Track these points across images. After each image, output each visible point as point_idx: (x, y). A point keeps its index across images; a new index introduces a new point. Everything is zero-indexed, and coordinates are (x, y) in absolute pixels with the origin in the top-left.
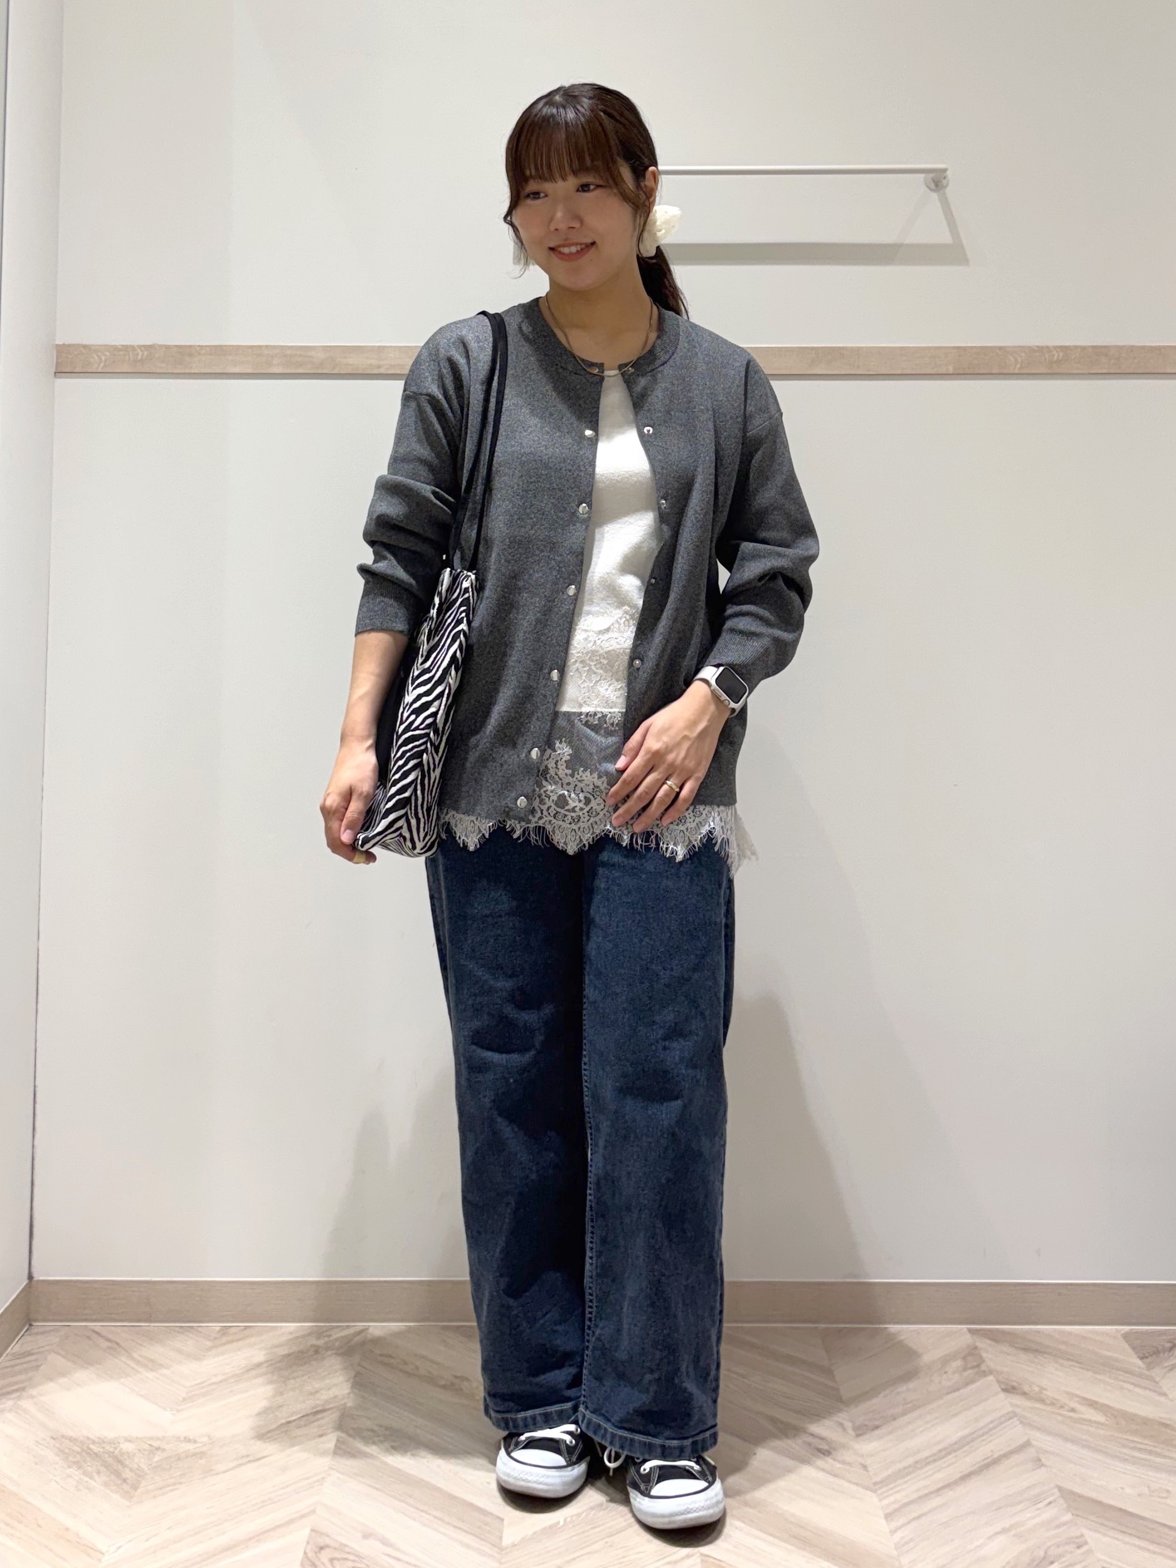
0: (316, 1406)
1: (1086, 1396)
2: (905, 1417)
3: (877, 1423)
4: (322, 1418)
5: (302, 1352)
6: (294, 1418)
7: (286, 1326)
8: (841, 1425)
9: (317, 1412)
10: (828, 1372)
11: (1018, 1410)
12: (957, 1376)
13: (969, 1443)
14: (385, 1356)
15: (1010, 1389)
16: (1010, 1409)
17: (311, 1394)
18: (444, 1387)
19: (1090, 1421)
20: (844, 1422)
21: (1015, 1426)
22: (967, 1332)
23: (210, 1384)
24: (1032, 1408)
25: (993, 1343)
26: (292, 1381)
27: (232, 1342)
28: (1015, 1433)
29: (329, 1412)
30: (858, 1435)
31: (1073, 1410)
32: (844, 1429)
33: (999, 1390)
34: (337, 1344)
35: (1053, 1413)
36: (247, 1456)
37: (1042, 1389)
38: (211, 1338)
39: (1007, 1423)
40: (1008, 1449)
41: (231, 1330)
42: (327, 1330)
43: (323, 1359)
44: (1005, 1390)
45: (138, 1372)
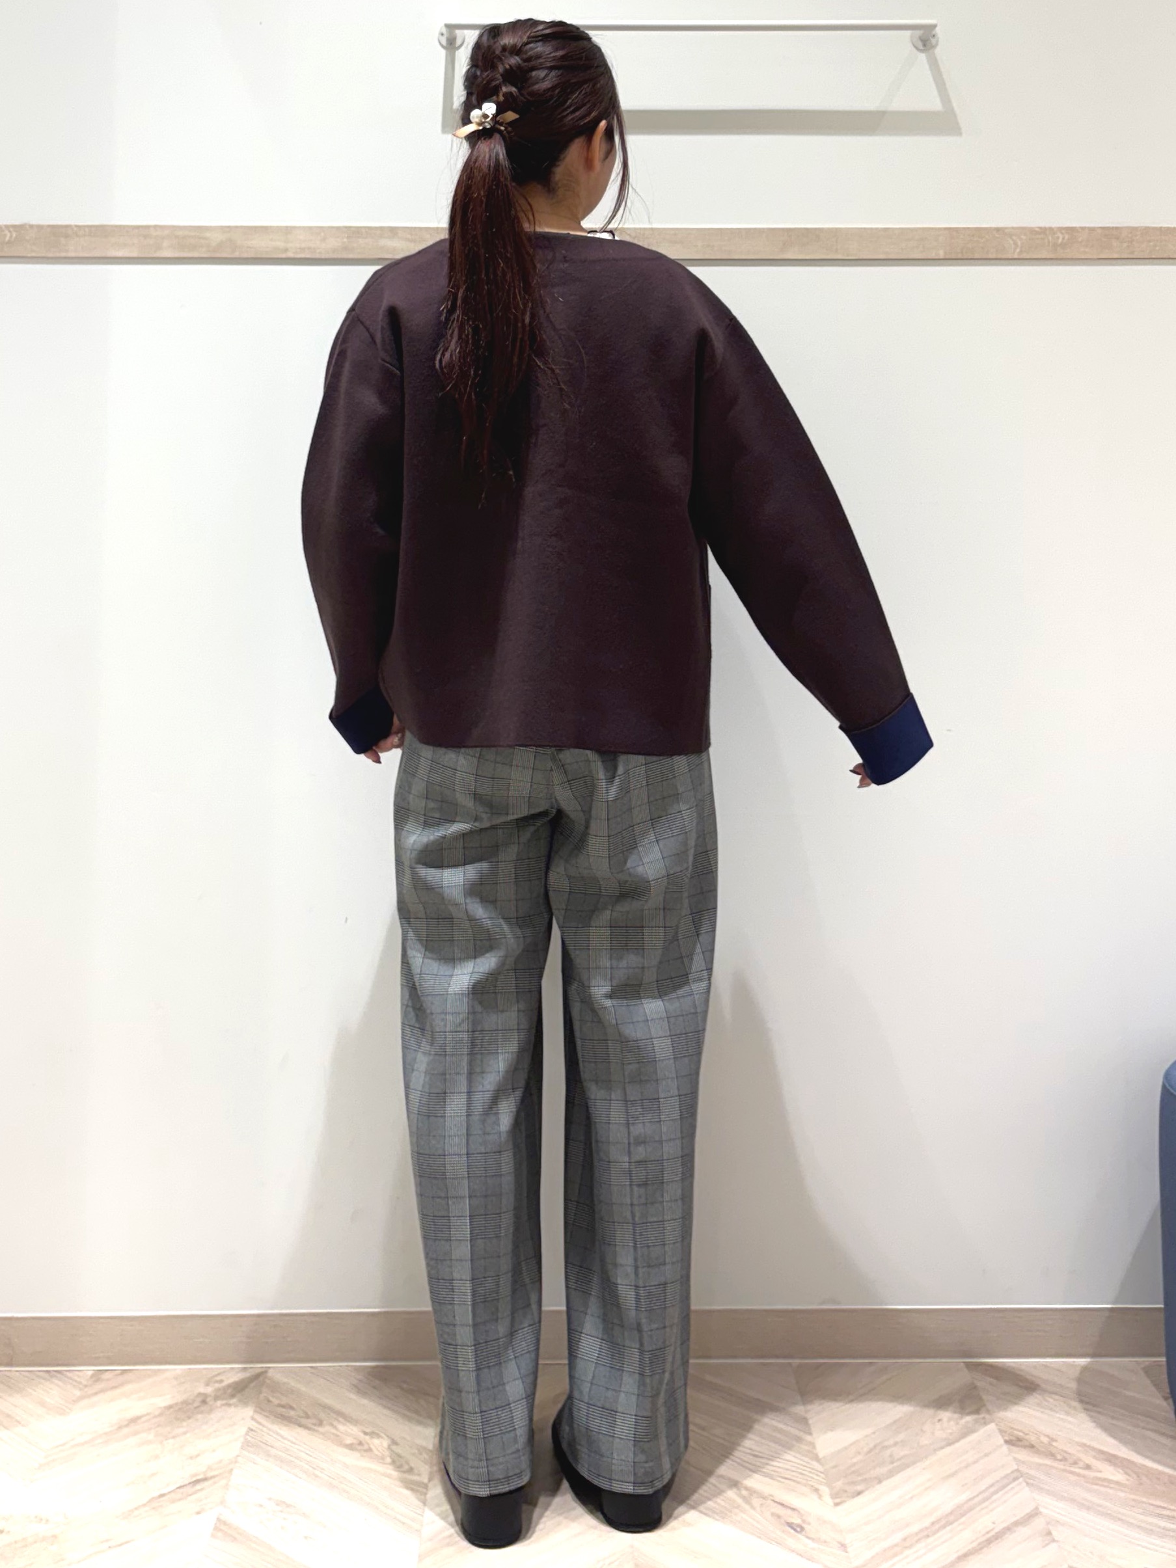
0: (196, 1475)
1: (1105, 1449)
3: (859, 1488)
4: (202, 1489)
5: (183, 1402)
6: (170, 1490)
7: (167, 1370)
8: (817, 1490)
9: (198, 1481)
10: (803, 1421)
11: (1021, 1469)
12: (952, 1423)
13: (967, 1512)
14: (283, 1406)
15: (1015, 1442)
16: (1016, 1467)
17: (191, 1458)
18: (350, 1447)
19: (1110, 1481)
20: (820, 1487)
21: (1021, 1490)
22: (964, 1368)
23: (73, 1447)
24: (1040, 1465)
25: (994, 1381)
26: (171, 1441)
27: (103, 1391)
28: (1019, 1499)
29: (213, 1480)
30: (837, 1504)
31: (1088, 1467)
32: (820, 1497)
33: (1002, 1441)
34: (229, 1391)
35: (1064, 1470)
36: (107, 1541)
37: (1051, 1439)
38: (81, 1386)
39: (1011, 1486)
40: (1015, 1519)
41: (106, 1376)
42: (219, 1374)
43: (211, 1411)
44: (1006, 1441)
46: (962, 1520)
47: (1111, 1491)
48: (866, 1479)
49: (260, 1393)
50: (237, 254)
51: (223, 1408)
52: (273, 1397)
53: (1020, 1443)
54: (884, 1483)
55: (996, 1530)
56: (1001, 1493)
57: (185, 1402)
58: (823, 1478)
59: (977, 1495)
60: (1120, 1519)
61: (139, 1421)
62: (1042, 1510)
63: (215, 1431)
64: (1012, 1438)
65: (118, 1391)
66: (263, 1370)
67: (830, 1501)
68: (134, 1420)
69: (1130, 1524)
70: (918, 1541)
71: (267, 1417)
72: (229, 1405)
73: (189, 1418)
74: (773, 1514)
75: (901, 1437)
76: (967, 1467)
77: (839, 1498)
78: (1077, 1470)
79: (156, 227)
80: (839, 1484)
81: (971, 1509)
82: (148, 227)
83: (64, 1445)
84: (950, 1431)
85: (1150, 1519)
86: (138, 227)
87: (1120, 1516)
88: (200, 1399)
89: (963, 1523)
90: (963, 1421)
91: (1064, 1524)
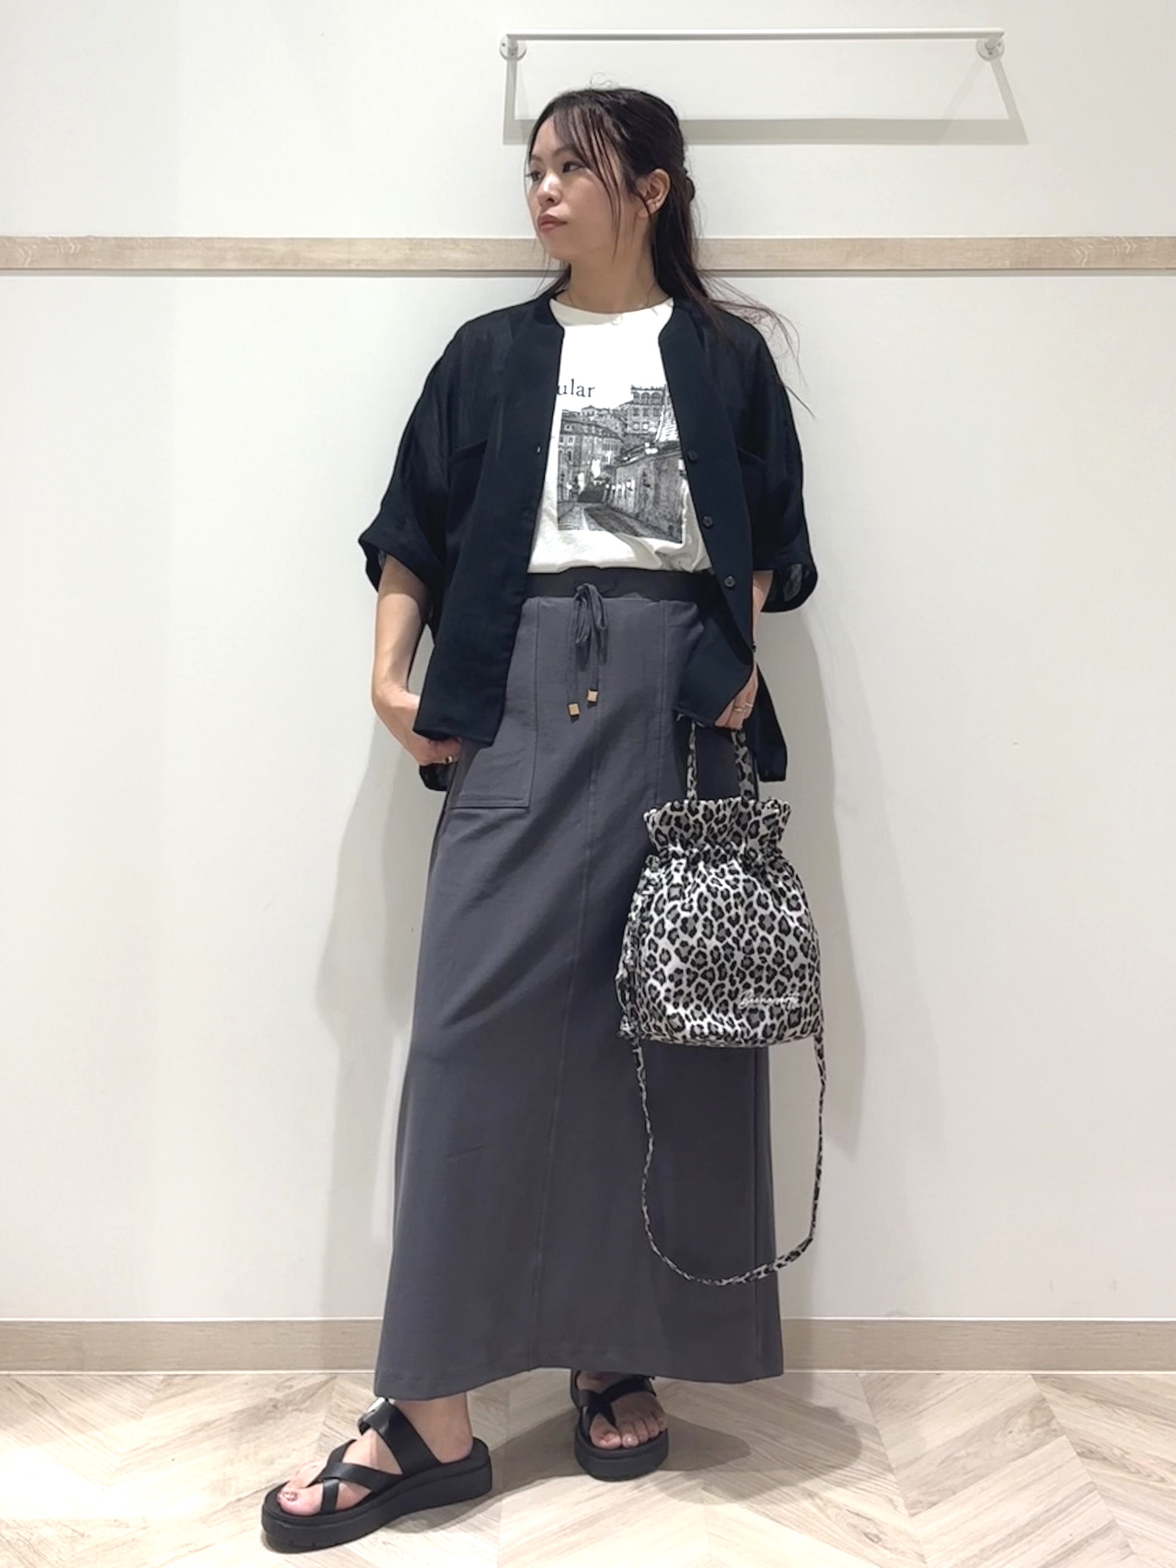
2: (966, 1491)
3: (933, 1499)
5: (254, 1407)
6: (247, 1495)
7: (240, 1375)
8: (891, 1501)
10: (874, 1432)
11: (1095, 1481)
12: (1024, 1435)
13: (1043, 1525)
15: (1087, 1454)
16: (1089, 1480)
17: (266, 1463)
20: (894, 1498)
21: (1096, 1503)
22: (1032, 1381)
23: (148, 1451)
24: (1114, 1478)
25: (1065, 1394)
26: (245, 1446)
27: (173, 1396)
28: (1094, 1512)
30: (912, 1515)
31: (1163, 1480)
32: (895, 1507)
33: (1075, 1454)
34: (299, 1397)
35: (1141, 1484)
36: (188, 1545)
37: (1128, 1453)
38: (152, 1390)
39: (1086, 1498)
40: (1092, 1530)
41: (177, 1380)
42: (289, 1380)
43: (282, 1418)
44: (1078, 1454)
45: (63, 1432)
46: (1041, 1531)
48: (939, 1491)
49: (329, 1399)
50: (300, 267)
51: (295, 1413)
52: (343, 1402)
53: (1093, 1456)
54: (957, 1495)
55: (1074, 1543)
56: (1077, 1504)
57: (257, 1408)
58: (896, 1488)
59: (1051, 1509)
61: (212, 1426)
62: (1119, 1522)
63: (287, 1437)
64: (1084, 1450)
65: (189, 1395)
66: (334, 1375)
67: (905, 1512)
68: (208, 1424)
71: (339, 1422)
72: (301, 1411)
73: (262, 1423)
74: (848, 1524)
75: (970, 1450)
76: (1040, 1479)
77: (914, 1508)
78: (1151, 1483)
79: (219, 239)
80: (914, 1495)
81: (1048, 1521)
82: (211, 239)
83: (138, 1449)
84: (1020, 1443)
86: (202, 239)
88: (271, 1404)
89: (1040, 1535)
90: (1033, 1434)
91: (1143, 1537)
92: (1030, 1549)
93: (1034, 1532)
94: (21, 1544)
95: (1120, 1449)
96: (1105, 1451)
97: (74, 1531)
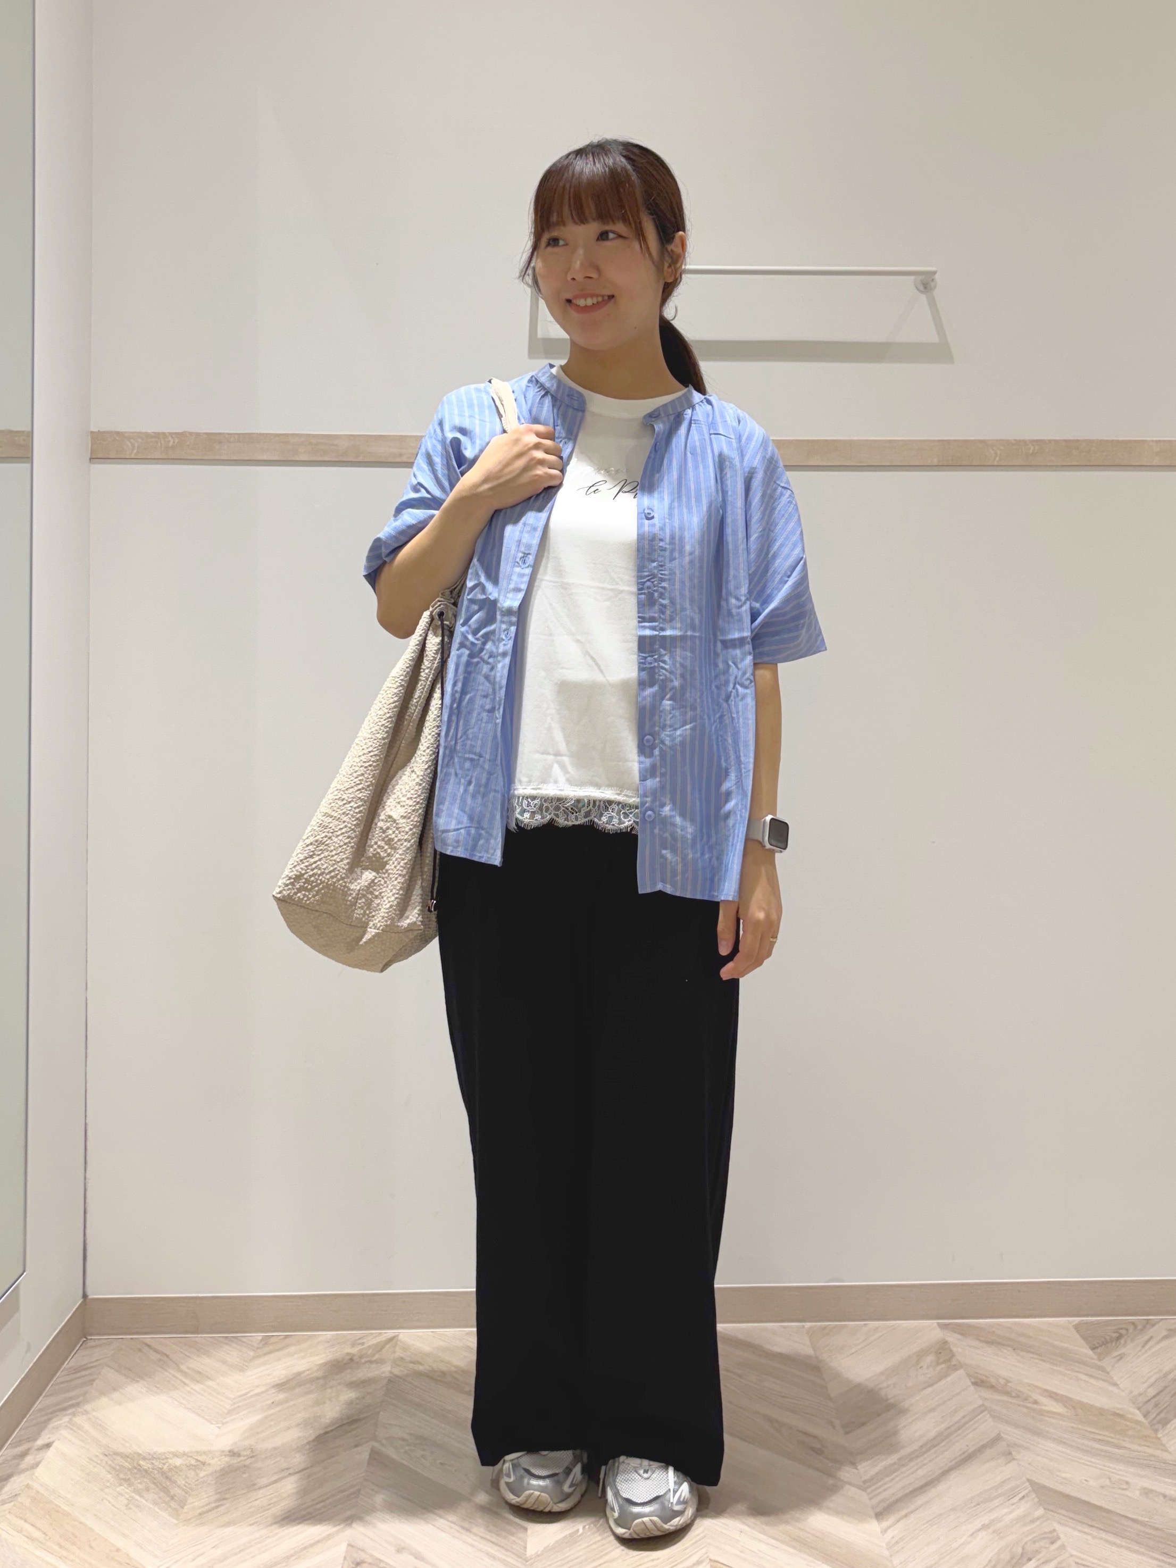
3: (863, 1420)
4: (357, 1428)
6: (331, 1428)
7: (320, 1335)
9: (353, 1422)
10: (816, 1369)
11: (988, 1404)
13: (946, 1438)
15: (980, 1383)
16: (982, 1403)
19: (1054, 1413)
21: (986, 1421)
22: (937, 1327)
24: (1000, 1401)
25: (961, 1337)
27: (272, 1351)
28: (986, 1427)
29: (364, 1421)
30: (846, 1432)
32: (834, 1427)
33: (969, 1383)
34: (370, 1352)
35: (1020, 1406)
36: (288, 1469)
37: (1009, 1382)
38: (254, 1348)
39: (979, 1417)
40: (981, 1443)
41: (273, 1340)
42: (362, 1338)
43: (357, 1368)
44: (974, 1384)
45: (185, 1384)
46: (943, 1444)
47: (1054, 1421)
49: (394, 1352)
50: (361, 459)
52: (405, 1355)
53: (985, 1385)
55: (970, 1451)
56: (971, 1423)
57: (337, 1361)
58: (834, 1412)
59: (952, 1426)
60: (1064, 1443)
62: (1002, 1435)
64: (976, 1380)
65: (282, 1352)
66: (397, 1334)
67: (840, 1431)
69: (1071, 1446)
70: (911, 1460)
71: (402, 1371)
72: (372, 1362)
74: (796, 1441)
76: (945, 1402)
77: (849, 1428)
78: (1025, 1404)
79: (293, 435)
80: (847, 1418)
81: (950, 1434)
82: (287, 435)
83: (246, 1394)
84: (928, 1376)
85: (1086, 1442)
87: (1064, 1440)
89: (944, 1446)
90: (939, 1368)
91: (1021, 1446)
92: (936, 1457)
93: (939, 1444)
94: (156, 1472)
95: (1004, 1379)
96: (993, 1381)
97: (197, 1460)
